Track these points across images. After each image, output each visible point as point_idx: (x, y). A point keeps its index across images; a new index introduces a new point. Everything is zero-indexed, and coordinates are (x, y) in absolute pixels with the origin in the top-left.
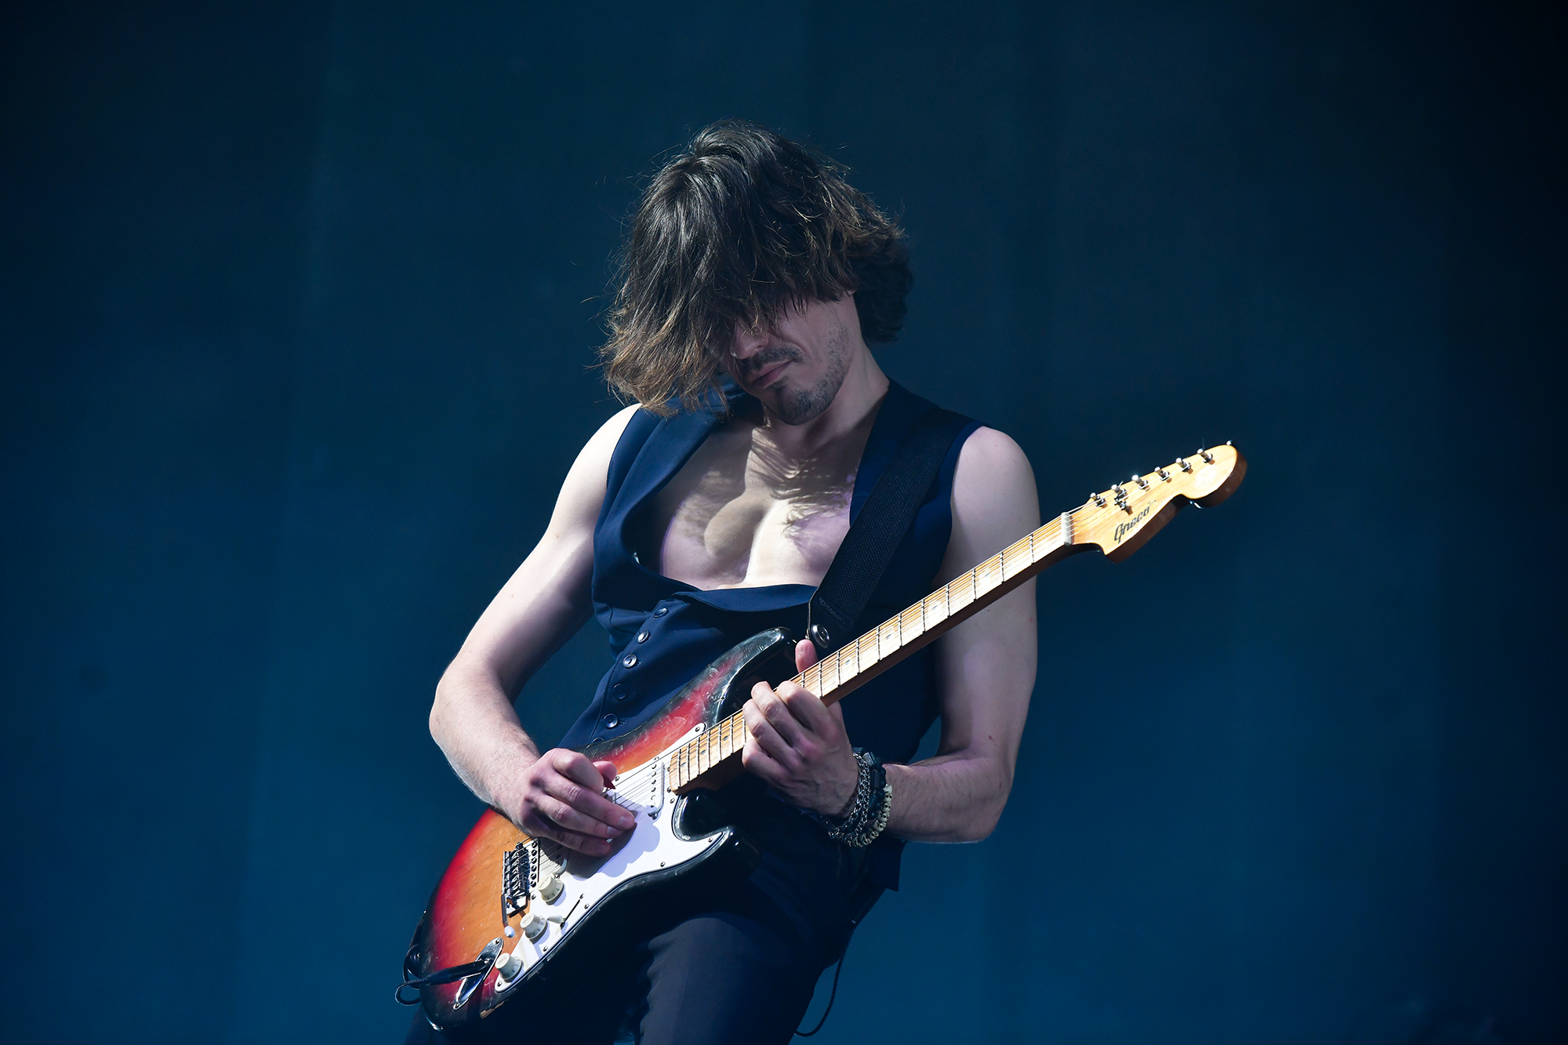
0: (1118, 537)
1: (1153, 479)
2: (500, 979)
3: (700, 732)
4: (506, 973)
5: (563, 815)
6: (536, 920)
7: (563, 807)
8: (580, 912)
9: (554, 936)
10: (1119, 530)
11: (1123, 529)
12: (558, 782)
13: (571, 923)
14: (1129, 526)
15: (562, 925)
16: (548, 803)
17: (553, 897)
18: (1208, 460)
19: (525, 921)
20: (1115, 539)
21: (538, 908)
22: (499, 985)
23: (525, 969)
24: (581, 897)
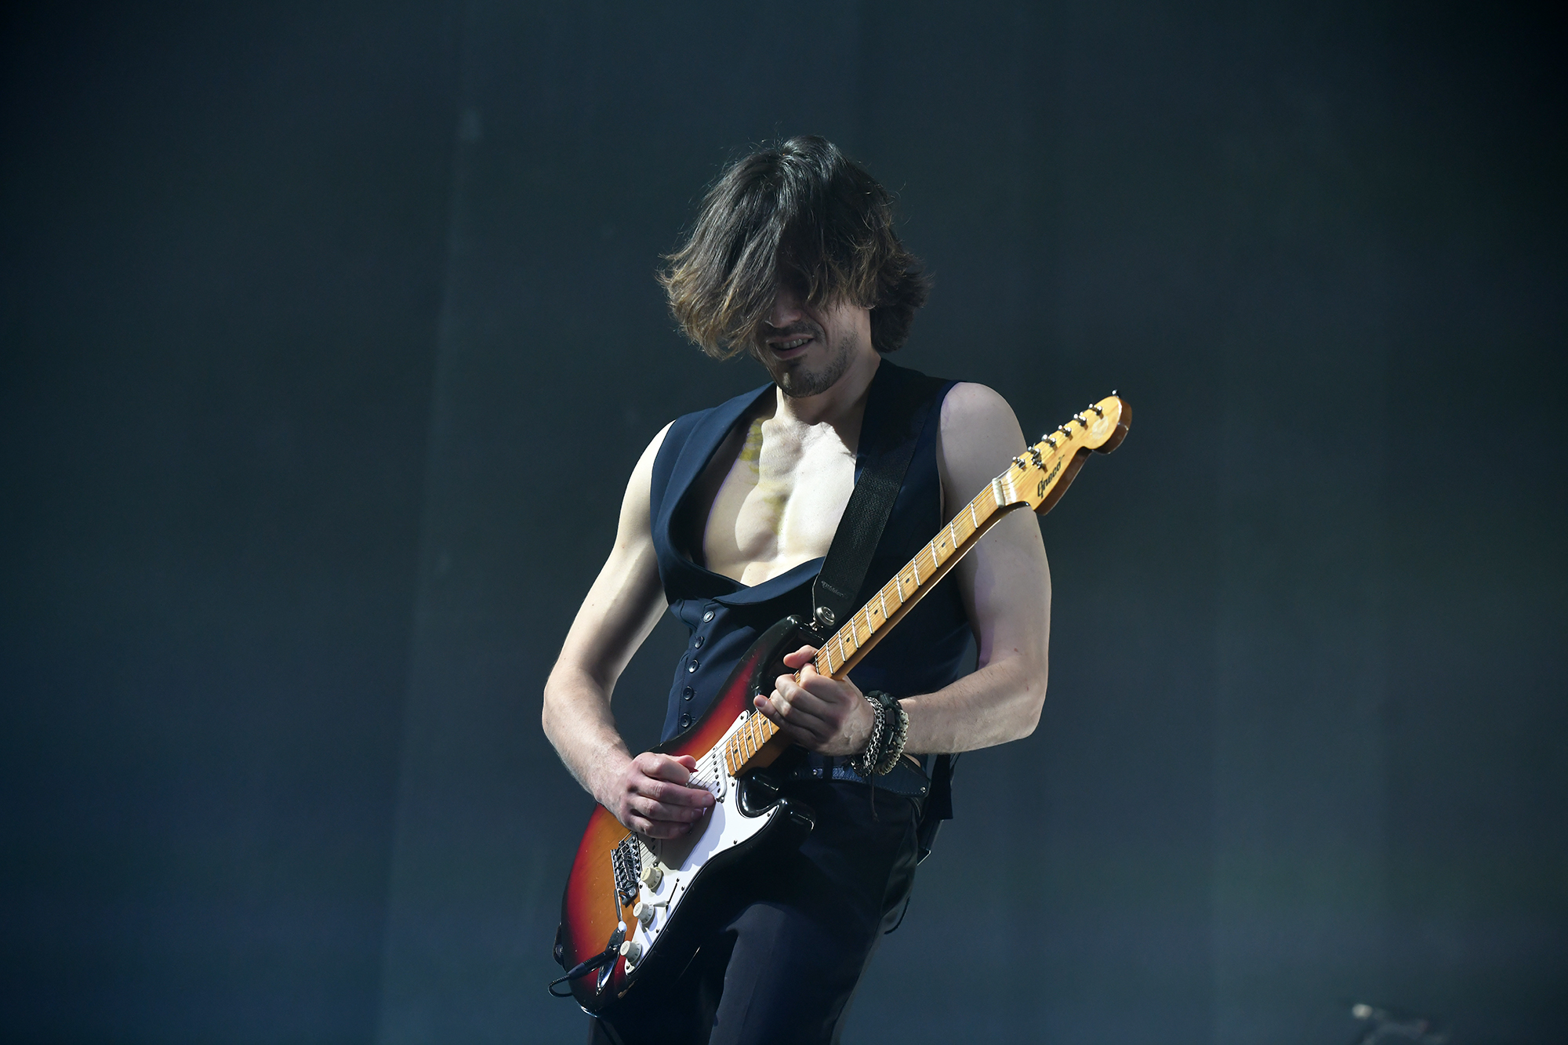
0: (1040, 493)
1: (1057, 437)
2: (627, 963)
3: (745, 719)
4: (632, 957)
5: (651, 810)
6: (645, 907)
7: (651, 803)
8: (679, 894)
9: (661, 920)
10: (1040, 486)
11: (1043, 485)
12: (646, 783)
13: (673, 905)
14: (1048, 481)
15: (667, 908)
16: (640, 802)
17: (655, 885)
18: (1099, 413)
19: (637, 911)
20: (1039, 495)
21: (646, 897)
22: (628, 968)
23: (644, 953)
24: (678, 880)
